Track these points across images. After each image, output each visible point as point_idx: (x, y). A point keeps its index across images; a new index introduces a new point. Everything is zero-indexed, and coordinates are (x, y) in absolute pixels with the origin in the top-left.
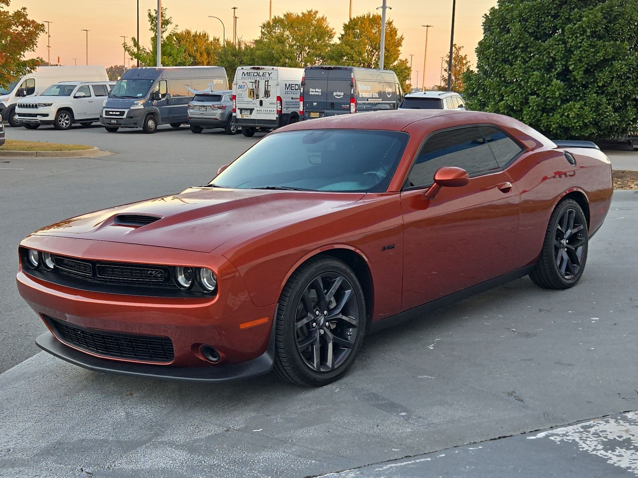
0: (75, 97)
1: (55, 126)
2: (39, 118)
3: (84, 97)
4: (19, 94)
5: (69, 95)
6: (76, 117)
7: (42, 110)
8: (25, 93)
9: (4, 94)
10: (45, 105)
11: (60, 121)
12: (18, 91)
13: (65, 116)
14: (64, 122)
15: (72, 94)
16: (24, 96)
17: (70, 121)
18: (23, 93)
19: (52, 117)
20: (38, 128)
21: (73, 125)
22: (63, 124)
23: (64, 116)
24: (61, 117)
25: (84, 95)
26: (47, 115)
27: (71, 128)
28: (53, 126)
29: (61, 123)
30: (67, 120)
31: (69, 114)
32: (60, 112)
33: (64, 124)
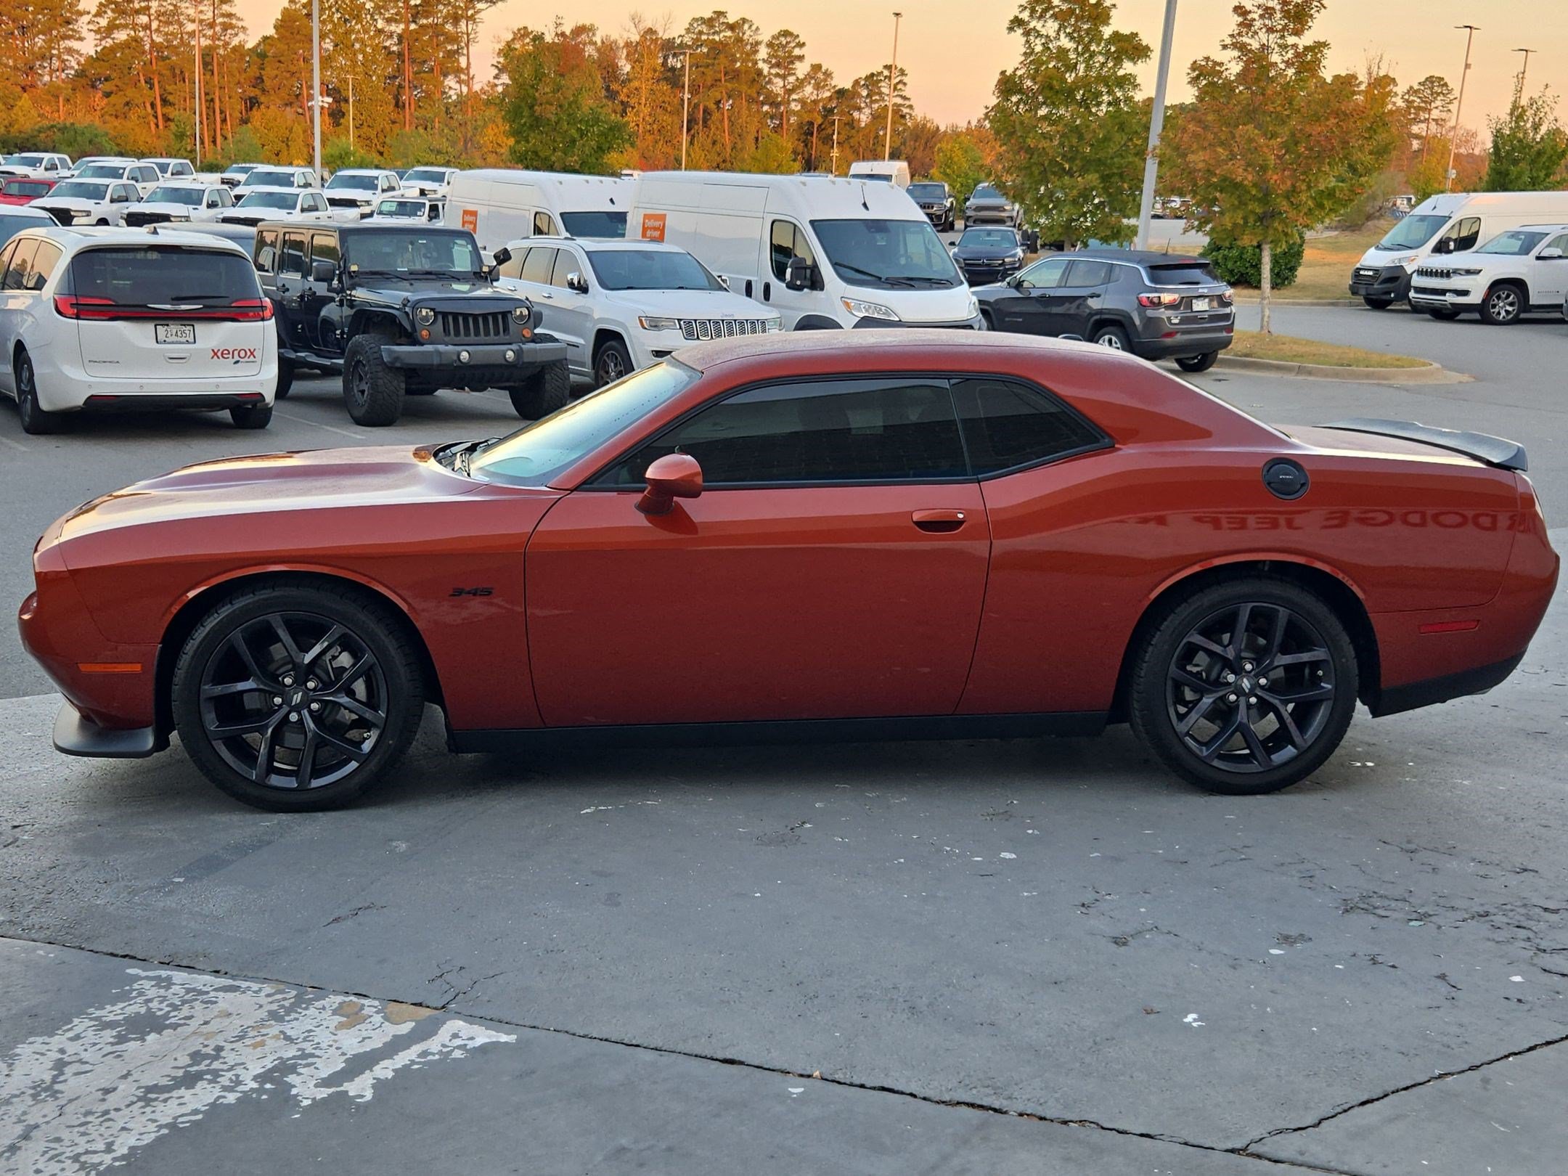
0: (1538, 258)
1: (1483, 314)
2: (1450, 298)
3: (1560, 257)
4: (1441, 248)
5: (1527, 254)
6: (1534, 300)
7: (1457, 282)
8: (1452, 245)
9: (1411, 248)
10: (1468, 272)
11: (1494, 306)
12: (1440, 242)
13: (1508, 296)
14: (1503, 308)
15: (1535, 252)
16: (1450, 252)
17: (1516, 308)
18: (1448, 246)
19: (1476, 298)
20: (1458, 318)
21: (1523, 316)
22: (1499, 313)
23: (1504, 296)
24: (1499, 298)
25: (1561, 253)
26: (1465, 293)
27: (1516, 321)
28: (1477, 316)
29: (1496, 310)
30: (1511, 304)
31: (1518, 291)
32: (1496, 288)
33: (1503, 313)
